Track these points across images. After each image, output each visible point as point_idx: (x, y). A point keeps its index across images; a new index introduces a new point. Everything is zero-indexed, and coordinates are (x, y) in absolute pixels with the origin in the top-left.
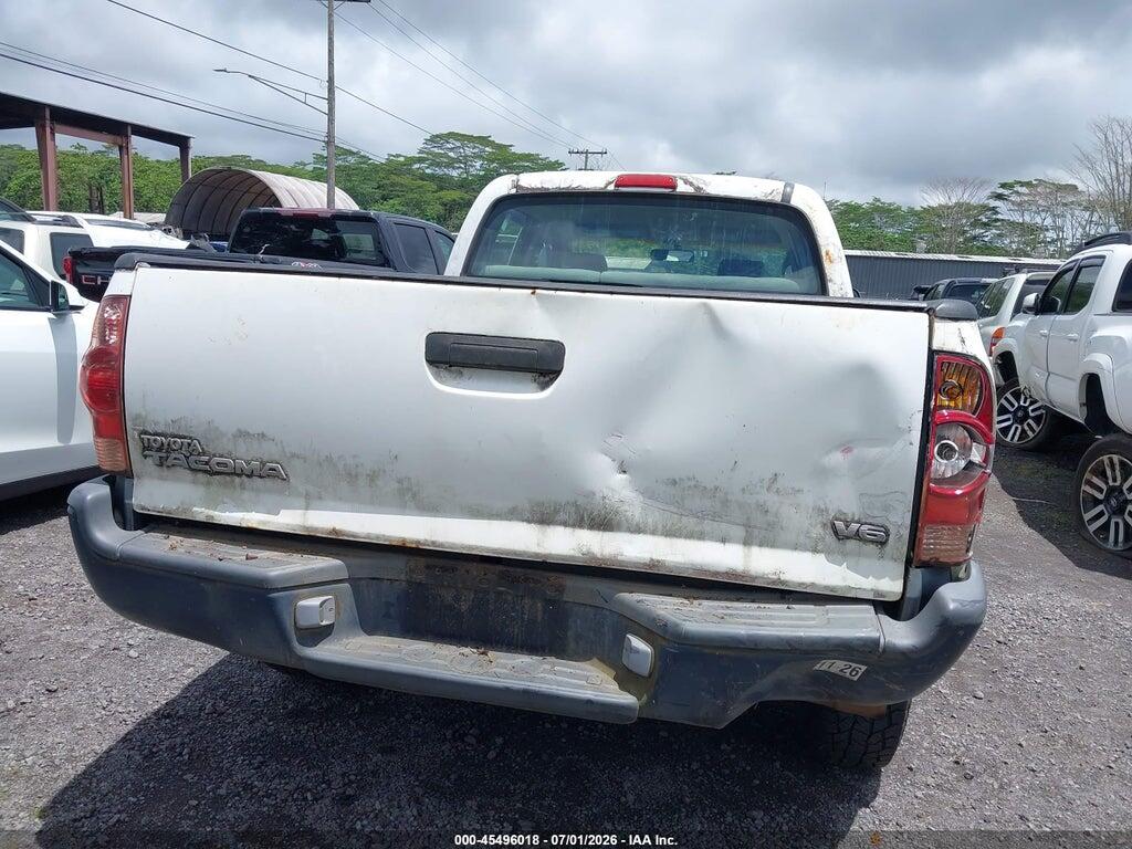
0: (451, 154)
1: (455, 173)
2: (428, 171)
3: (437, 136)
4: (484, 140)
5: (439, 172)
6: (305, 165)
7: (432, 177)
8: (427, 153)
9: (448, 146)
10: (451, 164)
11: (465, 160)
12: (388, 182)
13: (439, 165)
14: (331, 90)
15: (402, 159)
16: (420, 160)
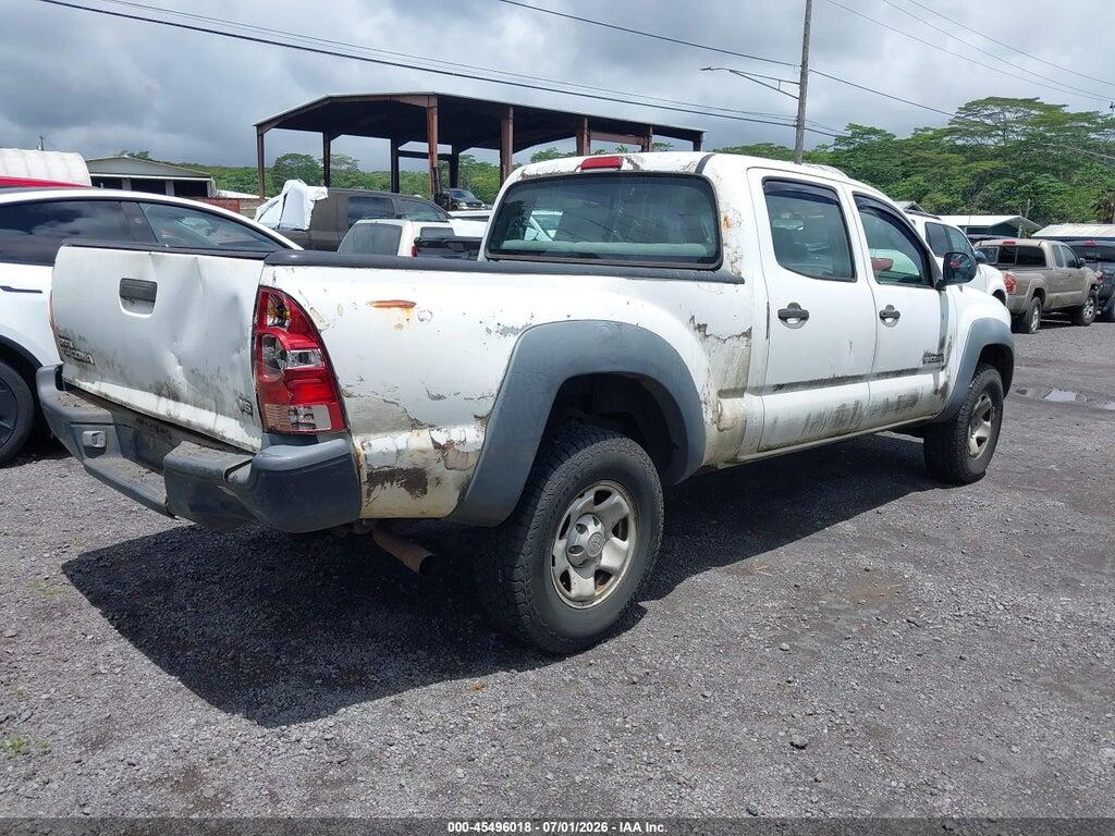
0: (988, 121)
1: (990, 142)
2: (959, 142)
3: (974, 103)
4: (1030, 103)
5: (972, 142)
6: (827, 147)
7: (962, 149)
8: (960, 124)
9: (986, 112)
10: (988, 131)
11: (1005, 127)
12: (909, 158)
13: (973, 134)
14: (804, 75)
15: (931, 133)
16: (951, 132)
